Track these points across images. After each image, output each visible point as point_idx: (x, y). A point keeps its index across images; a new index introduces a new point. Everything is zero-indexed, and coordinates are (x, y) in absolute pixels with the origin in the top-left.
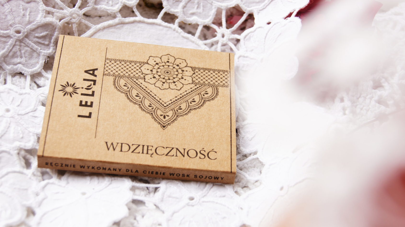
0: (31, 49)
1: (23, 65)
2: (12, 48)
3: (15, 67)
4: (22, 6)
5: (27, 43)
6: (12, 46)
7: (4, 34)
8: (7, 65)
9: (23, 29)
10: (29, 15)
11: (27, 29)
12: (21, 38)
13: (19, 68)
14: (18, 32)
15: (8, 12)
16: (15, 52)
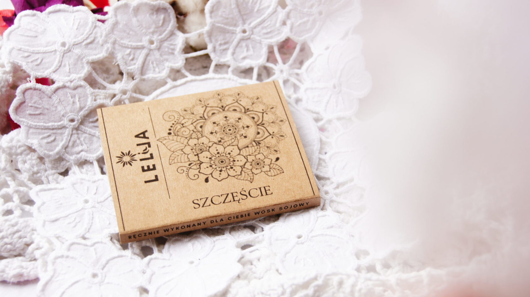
0: (90, 134)
1: (86, 151)
2: (71, 138)
3: (79, 156)
4: (70, 93)
5: (84, 130)
6: (70, 136)
7: (58, 126)
8: (70, 156)
9: (76, 117)
10: (79, 101)
11: (80, 116)
12: (77, 126)
13: (83, 156)
14: (72, 120)
15: (57, 103)
16: (74, 142)
